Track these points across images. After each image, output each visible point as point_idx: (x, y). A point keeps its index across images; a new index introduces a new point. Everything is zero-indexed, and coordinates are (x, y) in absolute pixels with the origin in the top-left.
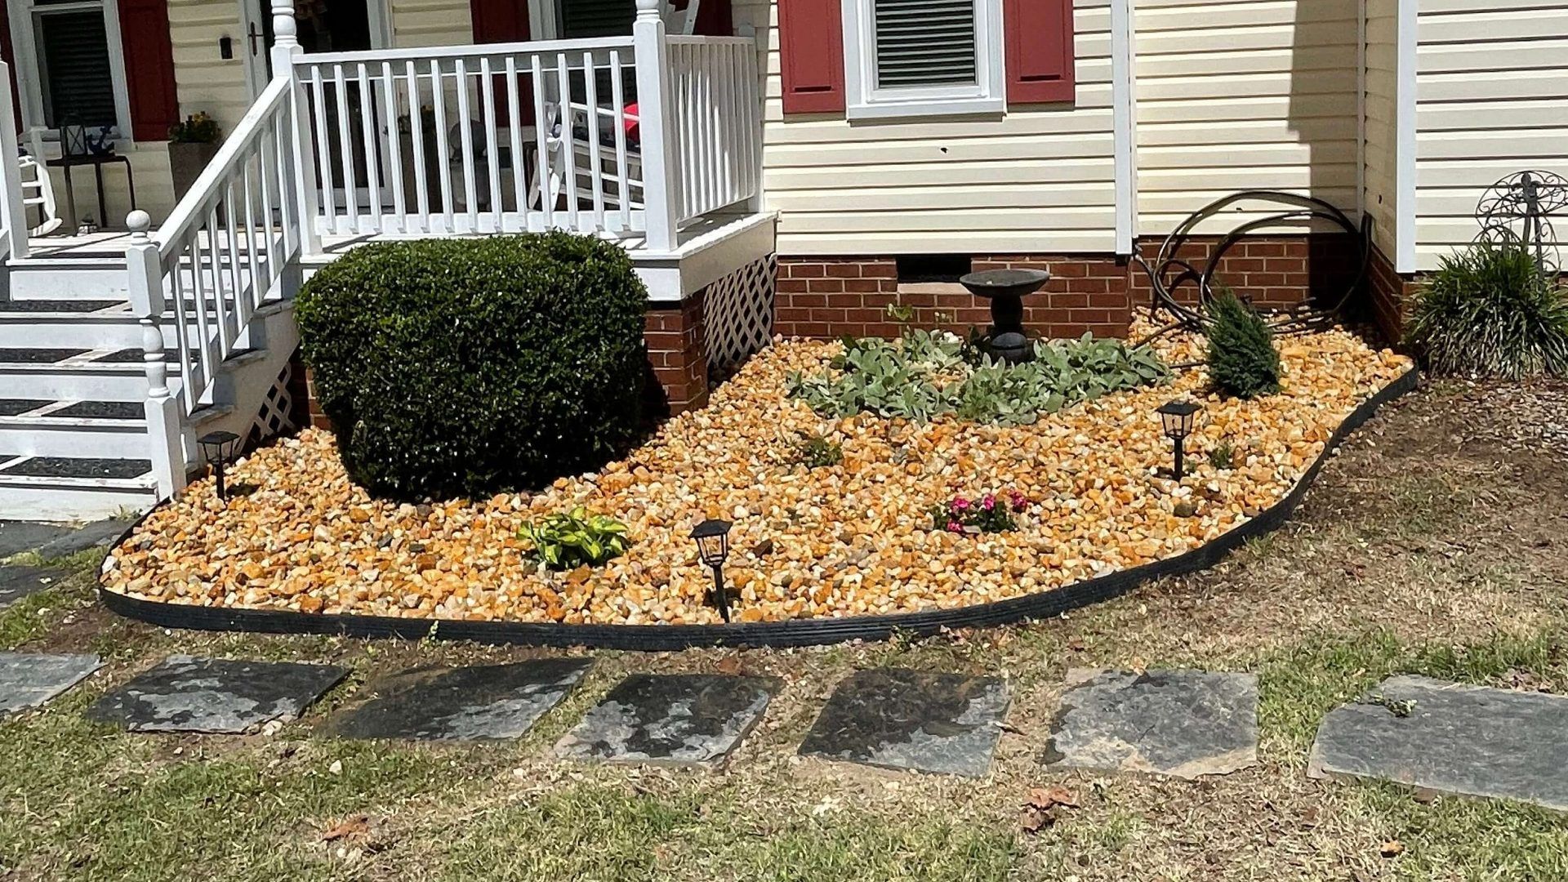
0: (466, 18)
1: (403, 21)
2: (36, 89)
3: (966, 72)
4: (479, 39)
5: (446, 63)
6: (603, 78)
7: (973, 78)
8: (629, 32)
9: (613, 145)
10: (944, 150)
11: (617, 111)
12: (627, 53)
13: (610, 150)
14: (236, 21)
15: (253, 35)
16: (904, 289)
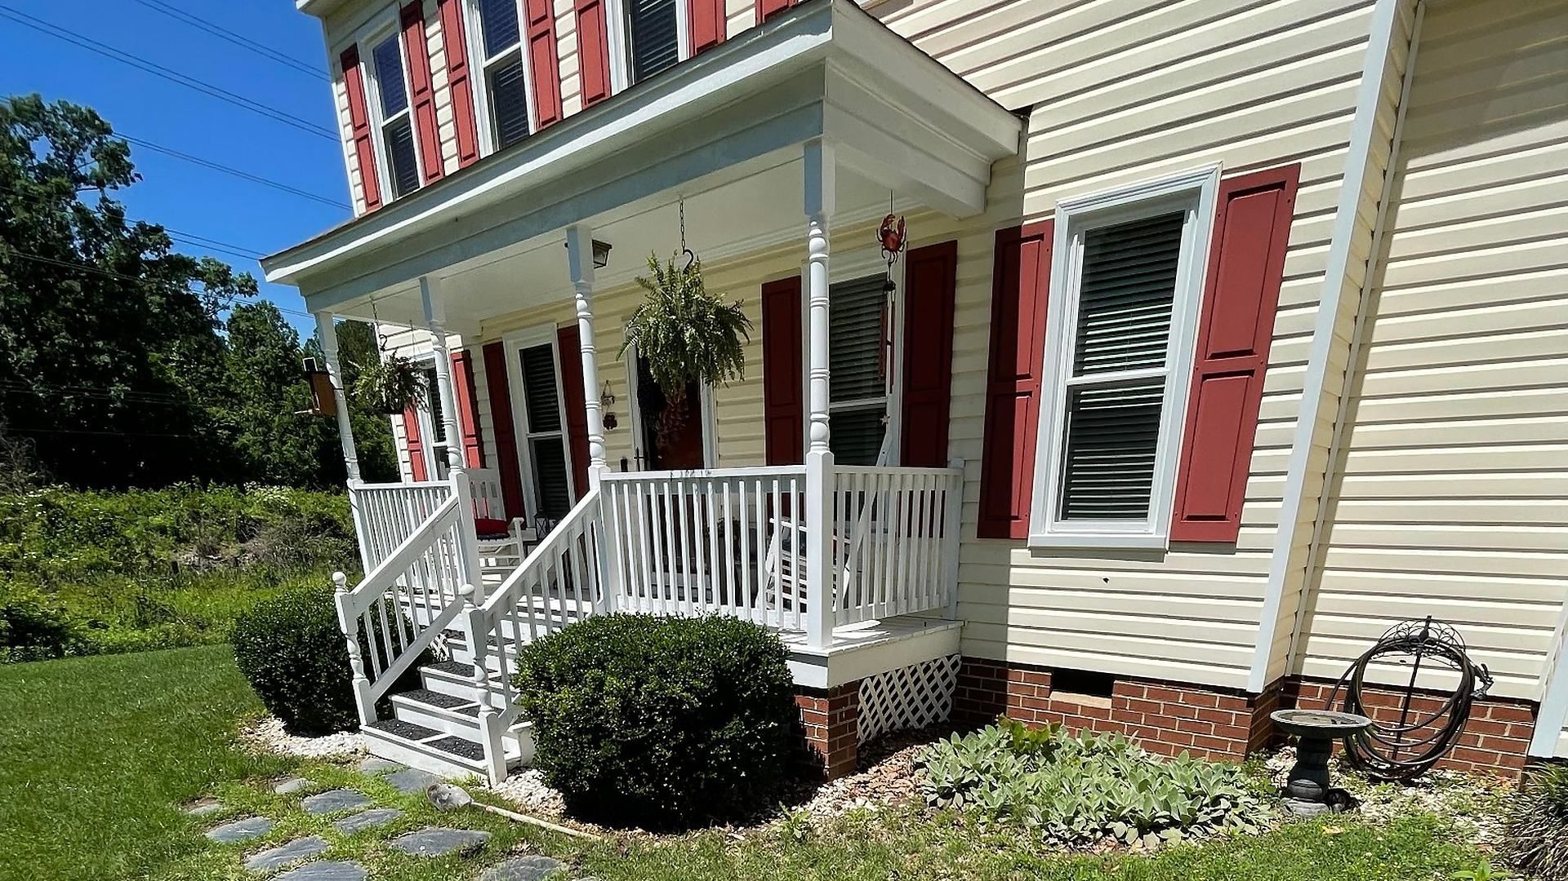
0: (761, 447)
1: (724, 449)
2: (532, 487)
3: (1137, 509)
4: (770, 462)
5: (750, 481)
6: (786, 499)
7: (1145, 515)
8: (801, 462)
9: (789, 550)
10: (1106, 580)
11: (793, 524)
12: (801, 479)
13: (787, 553)
14: (629, 447)
15: (637, 458)
16: (1056, 696)
